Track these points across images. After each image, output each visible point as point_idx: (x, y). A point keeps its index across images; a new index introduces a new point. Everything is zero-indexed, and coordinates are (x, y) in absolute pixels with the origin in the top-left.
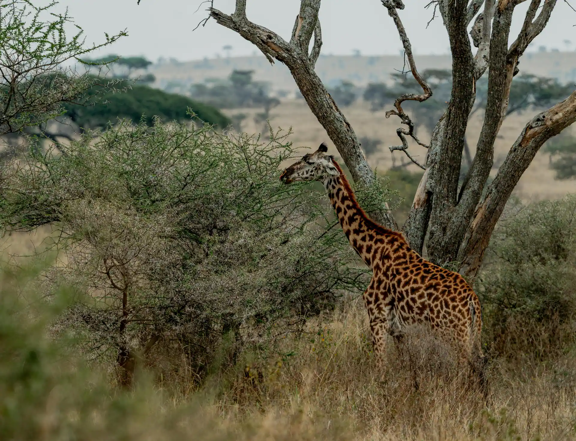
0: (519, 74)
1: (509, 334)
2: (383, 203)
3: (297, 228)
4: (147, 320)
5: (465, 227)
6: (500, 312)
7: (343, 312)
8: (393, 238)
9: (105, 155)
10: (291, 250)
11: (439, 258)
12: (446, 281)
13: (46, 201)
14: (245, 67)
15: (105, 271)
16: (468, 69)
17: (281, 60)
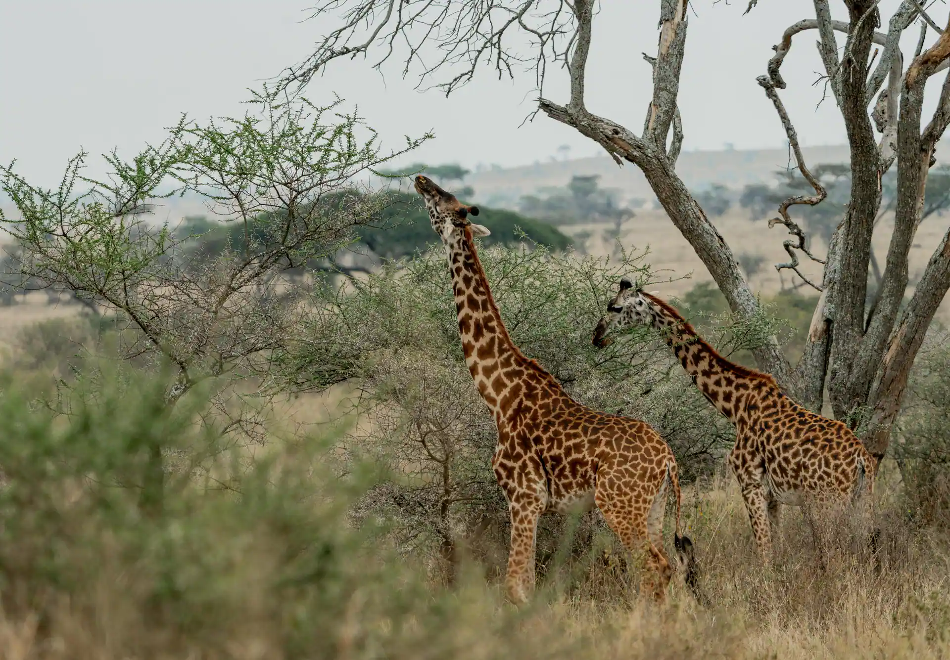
0: (936, 165)
1: (939, 497)
2: (770, 337)
3: (662, 373)
4: (476, 499)
5: (876, 363)
6: (926, 469)
7: (724, 477)
8: (760, 382)
9: (413, 290)
10: (655, 402)
11: (845, 403)
12: (826, 433)
13: (340, 352)
14: (588, 172)
15: (420, 439)
16: (870, 161)
17: (632, 161)
